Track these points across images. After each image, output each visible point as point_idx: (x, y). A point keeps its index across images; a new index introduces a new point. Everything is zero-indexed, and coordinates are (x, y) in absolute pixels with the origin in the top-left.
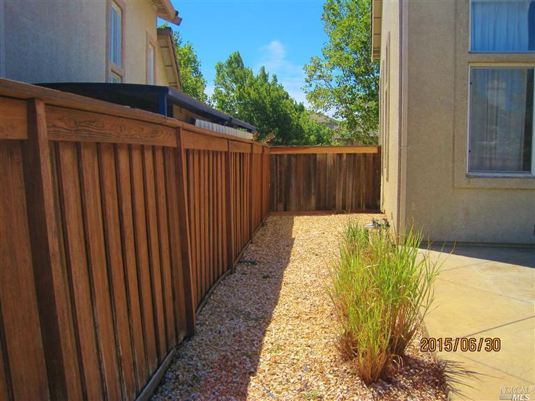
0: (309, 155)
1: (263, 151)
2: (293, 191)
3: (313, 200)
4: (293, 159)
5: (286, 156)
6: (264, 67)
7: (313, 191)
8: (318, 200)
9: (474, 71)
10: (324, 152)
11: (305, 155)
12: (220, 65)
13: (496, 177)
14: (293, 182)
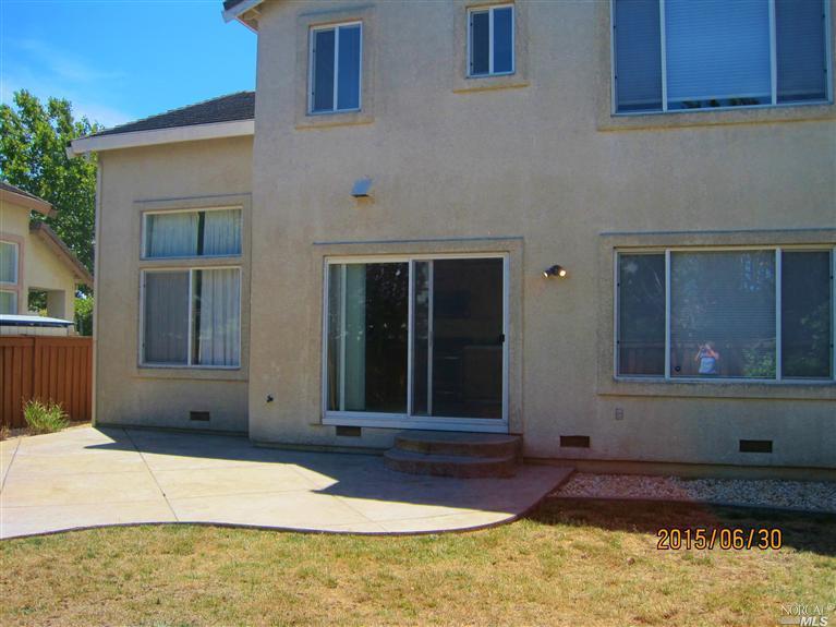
9: (146, 275)
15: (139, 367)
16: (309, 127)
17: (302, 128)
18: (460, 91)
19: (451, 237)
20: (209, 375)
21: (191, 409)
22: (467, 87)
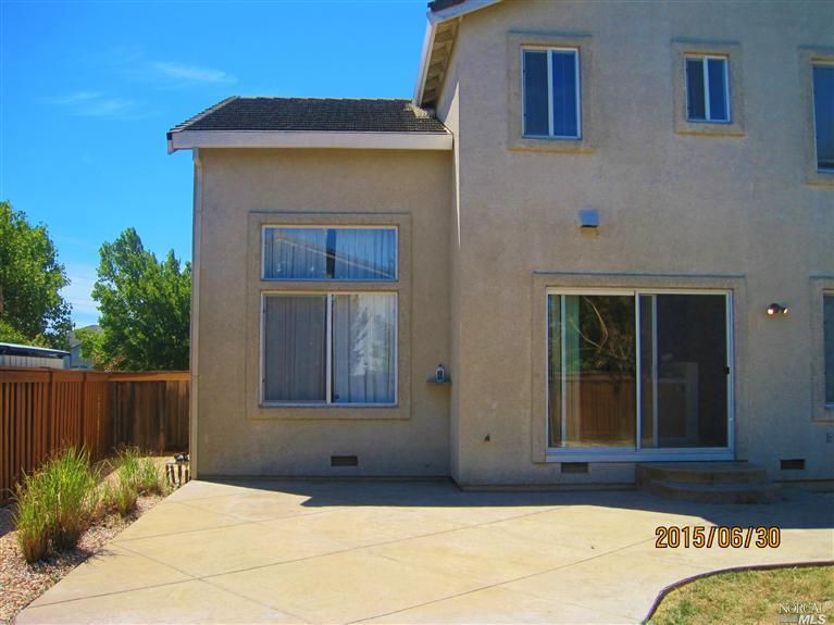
0: (157, 383)
1: (85, 378)
2: (137, 427)
3: (162, 440)
4: (138, 389)
5: (129, 385)
6: (173, 251)
7: (162, 427)
8: (169, 438)
9: (267, 298)
10: (176, 379)
11: (152, 382)
12: (106, 247)
13: (299, 407)
14: (137, 415)
15: (260, 407)
16: (525, 150)
17: (519, 149)
18: (681, 133)
19: (677, 273)
20: (358, 414)
21: (331, 453)
22: (688, 130)
